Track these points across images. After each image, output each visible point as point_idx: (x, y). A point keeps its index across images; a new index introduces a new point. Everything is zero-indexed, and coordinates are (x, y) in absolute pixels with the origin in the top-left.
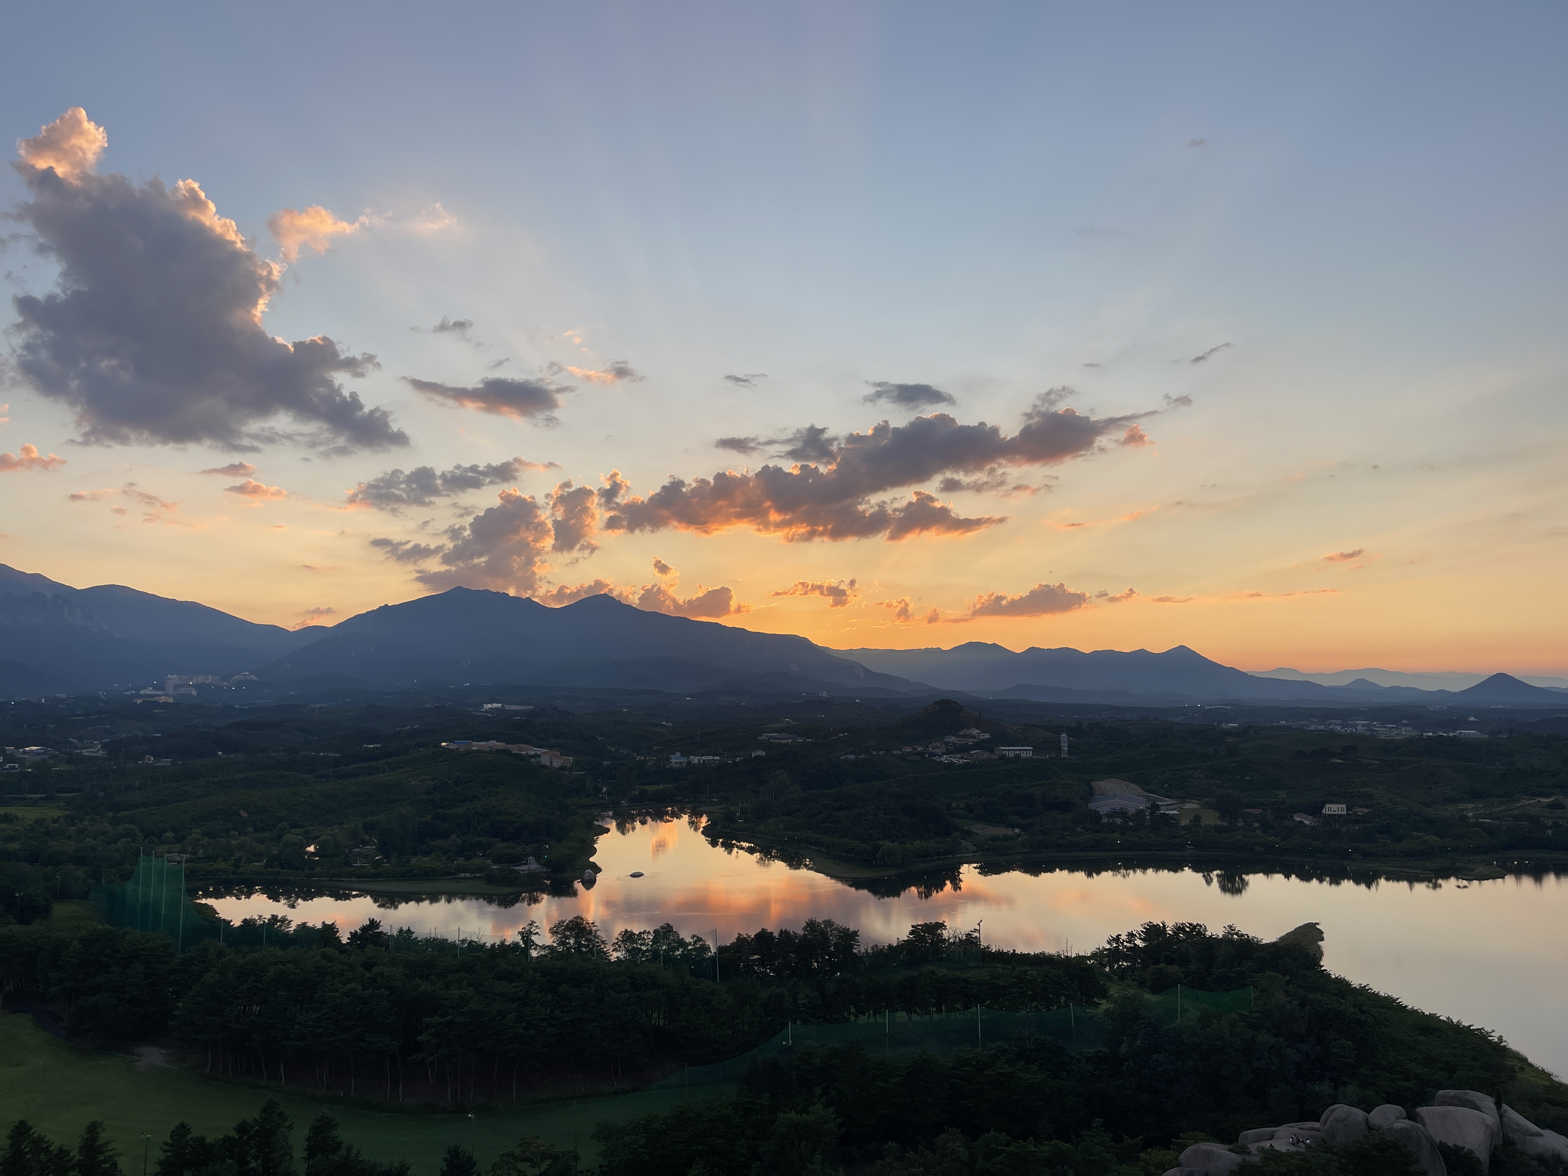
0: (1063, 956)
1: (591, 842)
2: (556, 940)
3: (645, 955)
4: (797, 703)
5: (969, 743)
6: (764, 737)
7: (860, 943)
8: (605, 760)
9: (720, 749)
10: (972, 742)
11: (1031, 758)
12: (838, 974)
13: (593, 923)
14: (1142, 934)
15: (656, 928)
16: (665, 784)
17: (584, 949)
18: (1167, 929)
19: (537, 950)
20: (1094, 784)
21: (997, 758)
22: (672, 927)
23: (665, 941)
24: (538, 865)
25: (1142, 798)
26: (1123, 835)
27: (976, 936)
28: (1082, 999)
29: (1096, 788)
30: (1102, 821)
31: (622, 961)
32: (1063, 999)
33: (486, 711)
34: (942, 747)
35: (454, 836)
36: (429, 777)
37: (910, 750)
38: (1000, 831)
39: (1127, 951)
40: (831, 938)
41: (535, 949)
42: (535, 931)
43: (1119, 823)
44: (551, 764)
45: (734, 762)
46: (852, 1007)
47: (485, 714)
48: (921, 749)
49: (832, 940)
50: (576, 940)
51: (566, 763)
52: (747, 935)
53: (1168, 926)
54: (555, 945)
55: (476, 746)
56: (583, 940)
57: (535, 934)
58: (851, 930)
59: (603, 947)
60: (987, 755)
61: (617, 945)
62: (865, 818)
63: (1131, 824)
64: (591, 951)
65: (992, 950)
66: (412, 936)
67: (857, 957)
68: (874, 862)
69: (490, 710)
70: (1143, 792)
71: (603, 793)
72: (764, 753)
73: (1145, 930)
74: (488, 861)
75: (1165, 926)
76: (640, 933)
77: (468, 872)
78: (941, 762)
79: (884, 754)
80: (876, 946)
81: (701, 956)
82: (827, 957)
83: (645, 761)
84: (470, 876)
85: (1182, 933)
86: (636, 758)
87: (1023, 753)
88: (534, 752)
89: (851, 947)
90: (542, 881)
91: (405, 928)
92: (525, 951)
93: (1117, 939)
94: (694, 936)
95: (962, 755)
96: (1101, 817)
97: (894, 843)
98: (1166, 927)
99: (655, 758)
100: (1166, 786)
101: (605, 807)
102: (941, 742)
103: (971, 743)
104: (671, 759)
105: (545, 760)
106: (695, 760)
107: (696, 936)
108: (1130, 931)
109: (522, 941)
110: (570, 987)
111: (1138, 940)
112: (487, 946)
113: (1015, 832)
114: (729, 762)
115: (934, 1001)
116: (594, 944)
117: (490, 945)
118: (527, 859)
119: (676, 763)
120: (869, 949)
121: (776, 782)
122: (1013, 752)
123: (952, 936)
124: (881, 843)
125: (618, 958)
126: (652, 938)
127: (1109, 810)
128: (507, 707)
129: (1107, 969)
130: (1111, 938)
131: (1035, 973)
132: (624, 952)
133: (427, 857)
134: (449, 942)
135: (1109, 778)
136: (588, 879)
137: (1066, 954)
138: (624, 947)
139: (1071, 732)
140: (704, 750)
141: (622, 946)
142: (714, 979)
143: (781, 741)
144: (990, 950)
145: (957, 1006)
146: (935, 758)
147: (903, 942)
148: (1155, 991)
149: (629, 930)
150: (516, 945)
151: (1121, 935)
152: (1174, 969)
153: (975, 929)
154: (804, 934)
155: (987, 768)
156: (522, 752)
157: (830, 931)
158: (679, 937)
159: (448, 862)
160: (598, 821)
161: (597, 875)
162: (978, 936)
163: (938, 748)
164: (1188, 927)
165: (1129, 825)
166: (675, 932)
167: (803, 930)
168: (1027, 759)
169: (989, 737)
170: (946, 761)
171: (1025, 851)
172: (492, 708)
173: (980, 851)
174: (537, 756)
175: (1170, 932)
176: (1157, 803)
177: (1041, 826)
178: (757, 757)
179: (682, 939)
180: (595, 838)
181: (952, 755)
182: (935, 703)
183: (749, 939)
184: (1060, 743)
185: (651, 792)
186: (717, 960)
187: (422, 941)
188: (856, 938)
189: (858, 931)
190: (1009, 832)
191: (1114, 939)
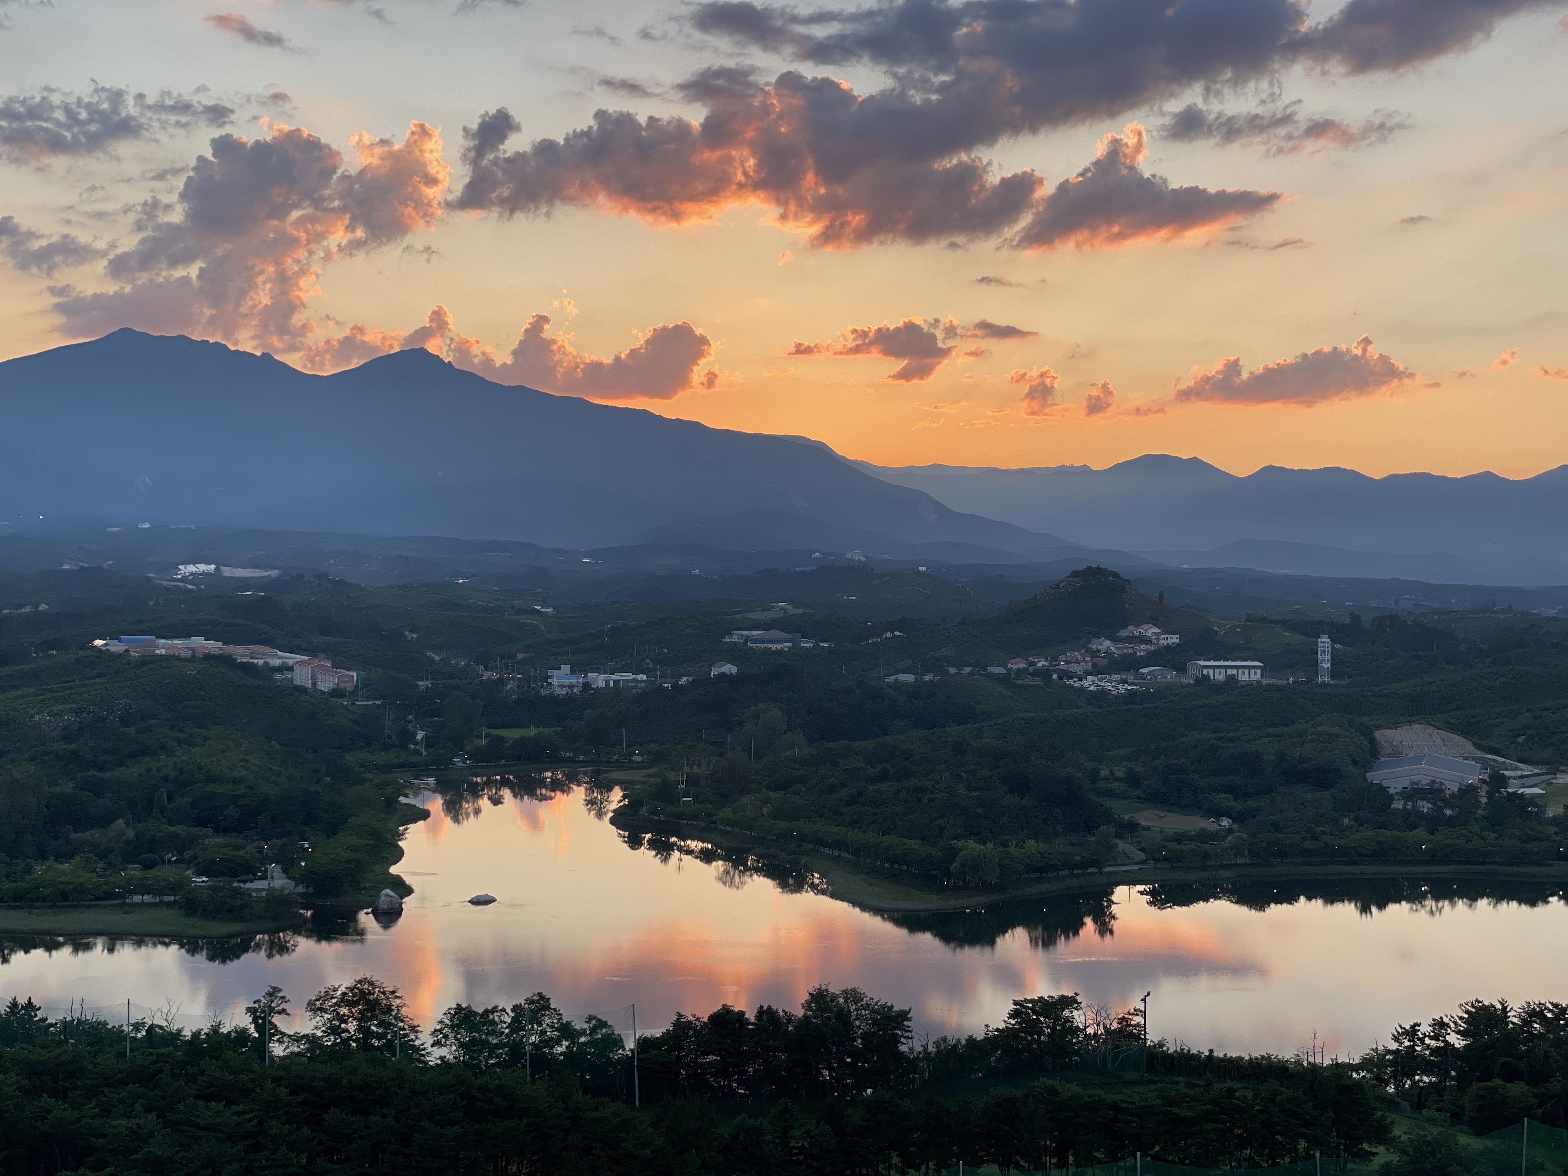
0: (1305, 1064)
1: (393, 836)
2: (320, 1023)
3: (495, 1053)
4: (803, 572)
5: (1138, 654)
6: (736, 637)
7: (913, 1034)
8: (421, 679)
9: (647, 661)
10: (1143, 650)
11: (1258, 682)
12: (869, 1091)
13: (393, 992)
14: (1460, 1022)
15: (518, 1003)
16: (539, 727)
17: (376, 1043)
18: (1509, 1015)
19: (283, 1042)
20: (1380, 735)
21: (1192, 682)
22: (548, 999)
23: (535, 1026)
24: (289, 881)
25: (1473, 763)
26: (1432, 834)
27: (1138, 1023)
28: (1338, 1145)
29: (1383, 743)
30: (1393, 806)
31: (450, 1064)
32: (1302, 1144)
33: (184, 579)
34: (1084, 660)
35: (120, 821)
36: (71, 706)
37: (1022, 666)
38: (1194, 823)
39: (1431, 1055)
40: (857, 1023)
41: (280, 1041)
42: (280, 1008)
43: (1426, 810)
44: (315, 684)
45: (675, 686)
46: (894, 1154)
47: (181, 584)
48: (1044, 663)
49: (859, 1027)
50: (359, 1026)
51: (345, 682)
52: (694, 1016)
53: (1512, 1009)
54: (319, 1033)
55: (163, 647)
56: (373, 1024)
57: (279, 1012)
58: (895, 1009)
59: (413, 1037)
60: (1171, 677)
61: (441, 1033)
62: (931, 796)
63: (1448, 812)
64: (390, 1045)
65: (1168, 1049)
66: (36, 1015)
67: (907, 1059)
68: (945, 879)
69: (192, 577)
70: (1475, 751)
71: (416, 744)
72: (734, 670)
73: (1466, 1016)
74: (187, 873)
75: (1506, 1008)
76: (487, 1011)
77: (149, 893)
78: (1082, 690)
79: (970, 674)
80: (944, 1040)
81: (604, 1056)
82: (848, 1060)
83: (501, 681)
84: (153, 900)
85: (1538, 1021)
86: (482, 676)
87: (1243, 673)
88: (281, 661)
89: (896, 1040)
90: (295, 910)
91: (22, 1001)
92: (260, 1046)
93: (1412, 1032)
94: (590, 1018)
95: (1124, 677)
96: (1391, 798)
97: (985, 844)
98: (1508, 1010)
99: (520, 676)
100: (1521, 740)
101: (419, 770)
102: (1083, 651)
103: (1142, 653)
104: (551, 677)
105: (302, 677)
106: (599, 680)
107: (594, 1018)
108: (1437, 1018)
109: (253, 1026)
110: (347, 1114)
111: (1453, 1034)
112: (185, 1036)
113: (1220, 825)
114: (666, 685)
115: (1054, 1145)
116: (395, 1032)
117: (190, 1034)
118: (266, 870)
119: (562, 686)
120: (931, 1045)
121: (756, 725)
122: (1223, 671)
123: (1091, 1022)
124: (960, 843)
125: (442, 1058)
126: (509, 1020)
127: (1406, 784)
128: (227, 572)
129: (1391, 1089)
130: (1400, 1030)
131: (1249, 1094)
132: (454, 1048)
133: (66, 862)
134: (109, 1027)
135: (1410, 723)
136: (386, 907)
137: (1311, 1059)
138: (455, 1037)
139: (1338, 632)
140: (616, 662)
141: (451, 1035)
142: (630, 1100)
143: (770, 646)
144: (1165, 1048)
145: (1097, 1155)
146: (1070, 682)
147: (996, 1033)
148: (1481, 1128)
149: (464, 1006)
150: (241, 1035)
151: (1419, 1025)
152: (1517, 1089)
153: (1135, 1010)
154: (805, 1016)
155: (1172, 701)
156: (255, 661)
157: (855, 1010)
158: (561, 1019)
159: (108, 872)
160: (406, 796)
161: (405, 900)
162: (1143, 1022)
163: (1077, 662)
164: (1550, 1011)
165: (1445, 814)
166: (555, 1010)
167: (803, 1007)
168: (1250, 685)
169: (1177, 641)
170: (1091, 688)
171: (1240, 861)
172: (196, 573)
173: (1152, 862)
174: (285, 668)
175: (1515, 1020)
176: (1502, 772)
177: (1272, 815)
178: (722, 676)
179: (568, 1023)
180: (401, 828)
181: (1103, 676)
182: (1075, 574)
183: (698, 1023)
184: (1317, 654)
185: (511, 742)
186: (636, 1064)
187: (56, 1024)
188: (906, 1023)
189: (910, 1010)
190: (1210, 825)
191: (1406, 1033)
